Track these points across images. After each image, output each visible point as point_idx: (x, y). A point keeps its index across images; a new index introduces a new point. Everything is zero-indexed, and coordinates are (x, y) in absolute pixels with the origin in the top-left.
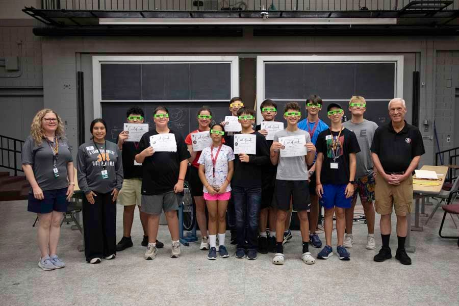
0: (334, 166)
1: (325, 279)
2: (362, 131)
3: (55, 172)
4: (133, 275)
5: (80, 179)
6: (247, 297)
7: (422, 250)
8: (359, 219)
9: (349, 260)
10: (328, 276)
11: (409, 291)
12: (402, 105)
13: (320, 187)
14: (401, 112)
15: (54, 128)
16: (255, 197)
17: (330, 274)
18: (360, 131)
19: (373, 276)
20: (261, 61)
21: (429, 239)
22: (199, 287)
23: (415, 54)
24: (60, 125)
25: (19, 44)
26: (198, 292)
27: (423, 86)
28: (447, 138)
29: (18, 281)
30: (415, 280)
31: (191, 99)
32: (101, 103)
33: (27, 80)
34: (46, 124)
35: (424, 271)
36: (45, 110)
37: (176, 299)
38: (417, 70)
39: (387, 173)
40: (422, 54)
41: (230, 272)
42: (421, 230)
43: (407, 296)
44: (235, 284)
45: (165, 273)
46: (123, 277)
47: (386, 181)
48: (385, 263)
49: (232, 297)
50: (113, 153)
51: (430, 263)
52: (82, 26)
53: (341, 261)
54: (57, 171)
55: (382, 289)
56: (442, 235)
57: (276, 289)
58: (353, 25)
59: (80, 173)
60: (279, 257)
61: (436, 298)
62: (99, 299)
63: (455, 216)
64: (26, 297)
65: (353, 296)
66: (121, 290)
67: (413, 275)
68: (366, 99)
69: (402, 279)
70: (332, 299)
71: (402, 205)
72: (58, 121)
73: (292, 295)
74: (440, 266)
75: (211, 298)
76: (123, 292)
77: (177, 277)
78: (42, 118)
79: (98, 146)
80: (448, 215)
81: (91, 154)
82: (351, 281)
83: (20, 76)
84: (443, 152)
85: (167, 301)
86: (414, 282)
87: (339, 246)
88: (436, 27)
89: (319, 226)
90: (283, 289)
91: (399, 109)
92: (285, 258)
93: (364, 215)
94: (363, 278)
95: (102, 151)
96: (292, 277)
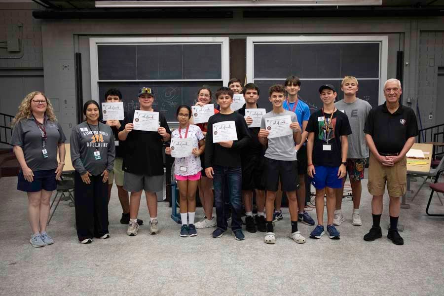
0: (327, 148)
1: (317, 260)
2: (353, 110)
3: (44, 153)
4: (128, 255)
5: (74, 160)
6: (240, 279)
7: (411, 228)
8: (346, 196)
9: (339, 239)
10: (319, 256)
11: (401, 273)
12: (398, 86)
13: (311, 168)
14: (396, 92)
15: (42, 110)
16: (236, 178)
17: (321, 254)
18: (351, 111)
19: (364, 257)
20: (250, 41)
21: (417, 217)
22: (192, 267)
23: (399, 34)
24: (50, 107)
25: (20, 27)
26: (191, 274)
27: (407, 65)
28: (430, 116)
29: (15, 260)
30: (406, 262)
31: (184, 79)
32: (99, 83)
33: (27, 61)
34: (35, 106)
35: (414, 251)
36: (34, 93)
37: (169, 281)
38: (401, 50)
39: (381, 155)
40: (406, 35)
41: (223, 252)
42: (408, 207)
43: (400, 279)
44: (227, 265)
45: (159, 253)
46: (117, 256)
47: (380, 162)
48: (376, 243)
49: (225, 279)
50: (106, 134)
51: (419, 242)
52: (79, 9)
53: (331, 240)
54: (46, 152)
55: (373, 270)
56: (429, 213)
57: (268, 270)
58: (339, 7)
59: (74, 154)
60: (270, 236)
61: (428, 282)
62: (93, 281)
63: (441, 194)
64: (22, 278)
65: (345, 278)
66: (115, 271)
67: (404, 256)
68: (357, 78)
69: (392, 260)
70: (325, 281)
71: (395, 186)
72: (48, 103)
73: (284, 276)
74: (429, 246)
75: (203, 280)
76: (117, 273)
77: (170, 257)
78: (31, 99)
79: (92, 127)
80: (435, 193)
81: (85, 135)
82: (342, 262)
83: (21, 57)
84: (426, 129)
85: (160, 283)
86: (405, 264)
87: (329, 226)
88: (420, 7)
89: (308, 203)
90: (275, 270)
91: (395, 89)
92: (276, 238)
93: (351, 192)
94: (354, 259)
95: (96, 132)
96: (283, 257)
